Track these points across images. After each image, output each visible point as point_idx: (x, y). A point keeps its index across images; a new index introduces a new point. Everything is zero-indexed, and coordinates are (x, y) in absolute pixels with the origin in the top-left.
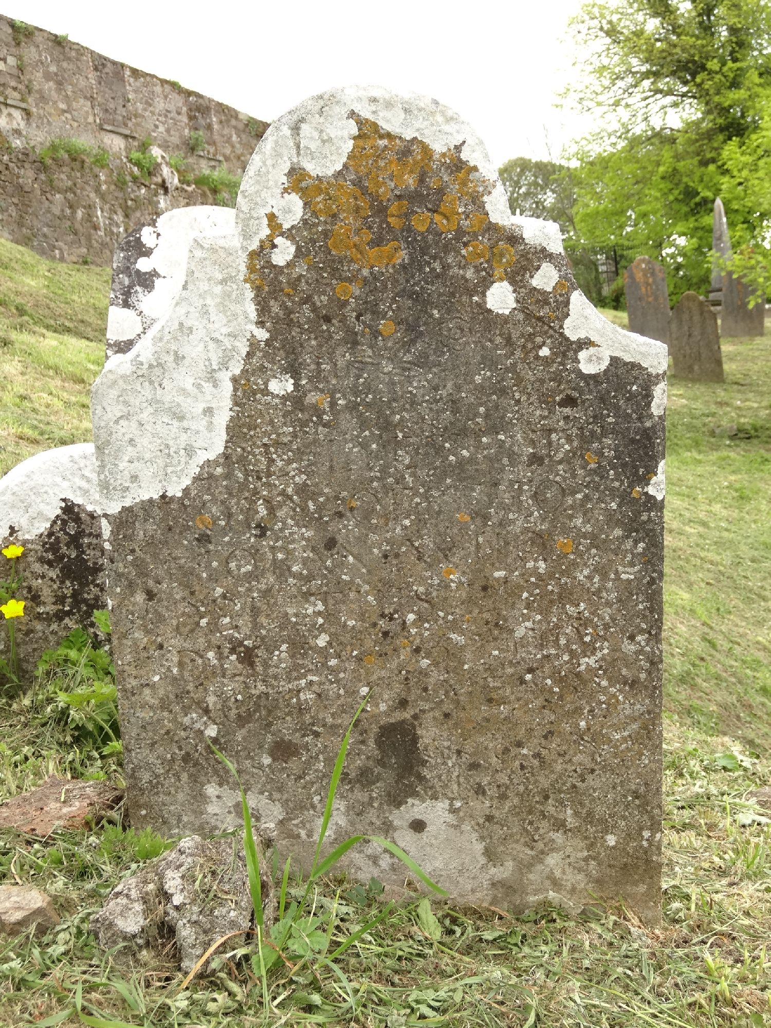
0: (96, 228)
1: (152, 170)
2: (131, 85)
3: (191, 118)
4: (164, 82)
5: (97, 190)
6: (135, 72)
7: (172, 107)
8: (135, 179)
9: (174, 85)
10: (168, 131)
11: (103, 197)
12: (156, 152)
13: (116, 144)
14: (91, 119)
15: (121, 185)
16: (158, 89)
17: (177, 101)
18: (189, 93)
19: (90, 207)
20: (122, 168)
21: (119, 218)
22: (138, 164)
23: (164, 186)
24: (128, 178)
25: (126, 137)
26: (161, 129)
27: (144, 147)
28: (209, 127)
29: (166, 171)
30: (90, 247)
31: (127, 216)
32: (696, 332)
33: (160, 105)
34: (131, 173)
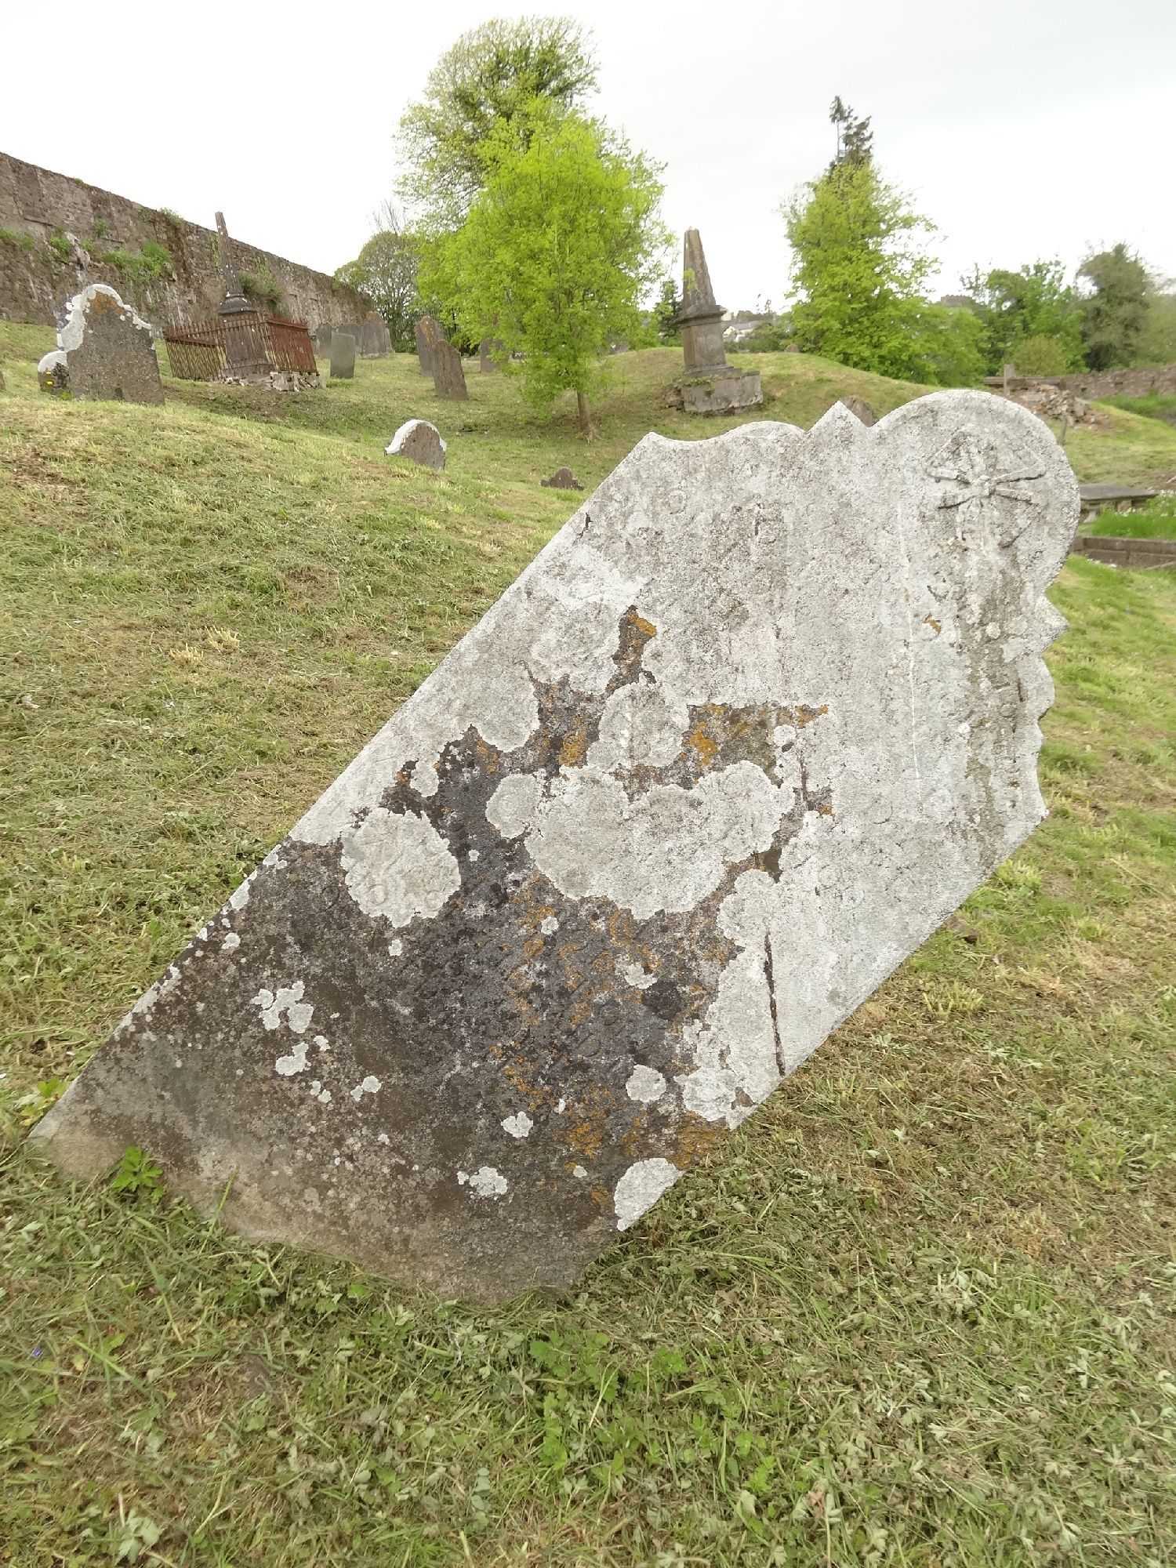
0: (31, 297)
1: (68, 252)
2: (44, 183)
3: (94, 209)
4: (69, 180)
5: (28, 267)
6: (45, 173)
7: (78, 200)
8: (57, 259)
9: (78, 182)
10: (77, 219)
11: (33, 273)
12: (70, 237)
13: (38, 230)
14: (15, 212)
15: (46, 263)
16: (65, 186)
17: (84, 195)
18: (91, 188)
19: (25, 281)
20: (45, 251)
21: (48, 288)
22: (56, 246)
23: (79, 263)
24: (51, 258)
25: (45, 225)
26: (72, 218)
27: (60, 232)
28: (110, 215)
29: (79, 252)
30: (29, 312)
31: (54, 287)
32: (448, 367)
33: (68, 198)
34: (53, 254)
